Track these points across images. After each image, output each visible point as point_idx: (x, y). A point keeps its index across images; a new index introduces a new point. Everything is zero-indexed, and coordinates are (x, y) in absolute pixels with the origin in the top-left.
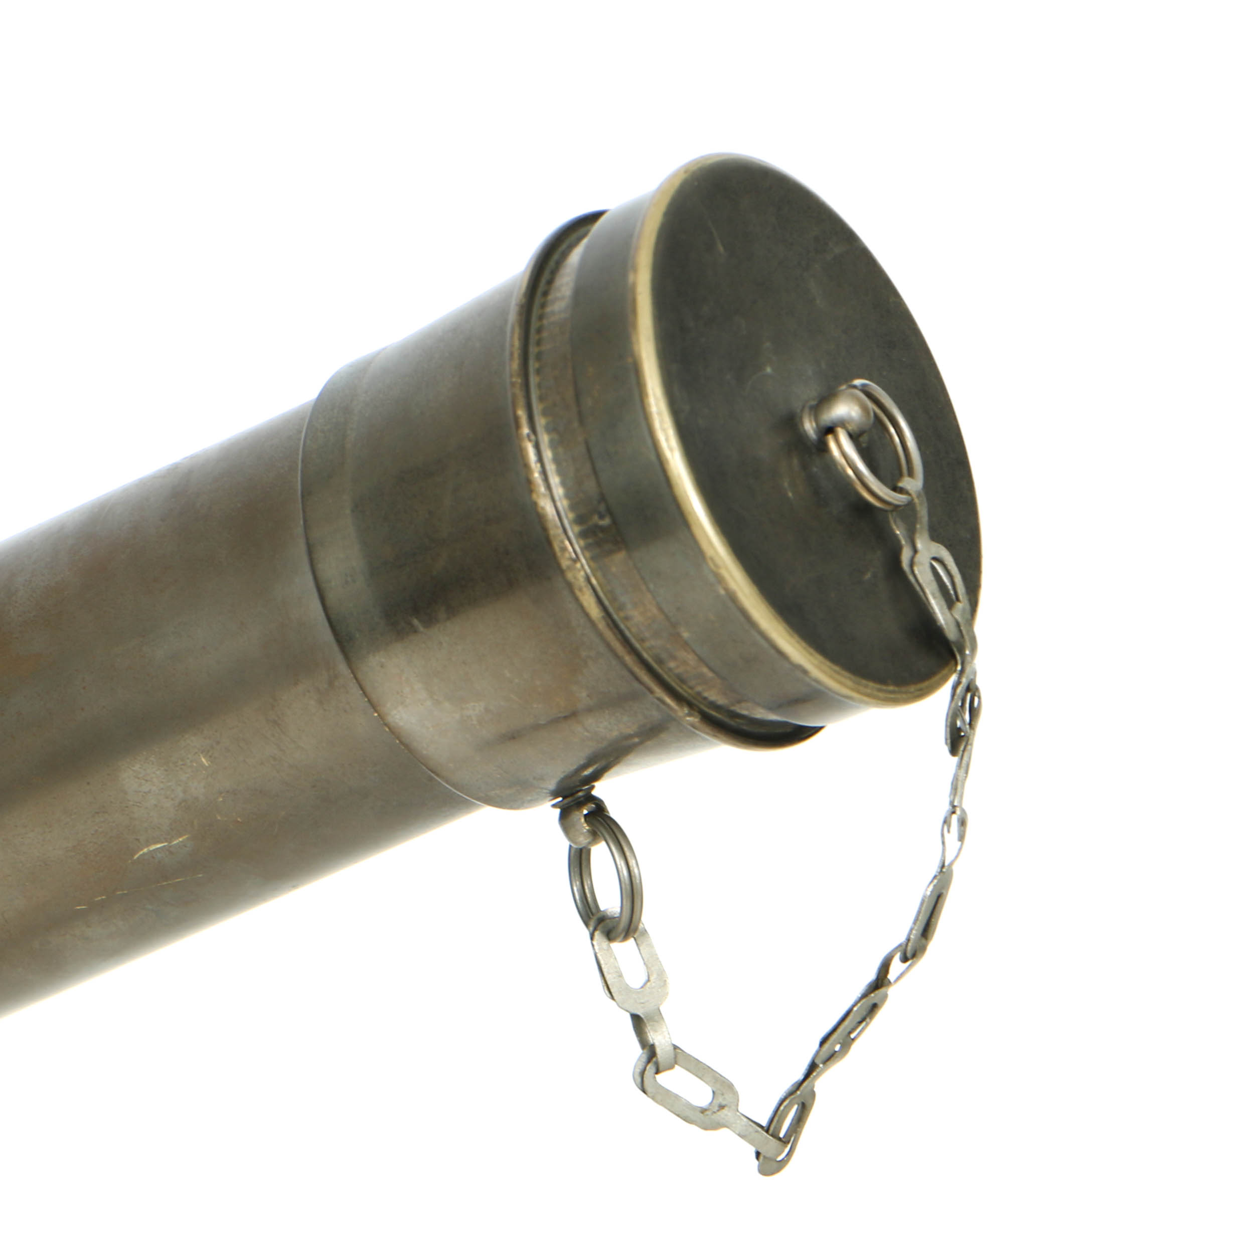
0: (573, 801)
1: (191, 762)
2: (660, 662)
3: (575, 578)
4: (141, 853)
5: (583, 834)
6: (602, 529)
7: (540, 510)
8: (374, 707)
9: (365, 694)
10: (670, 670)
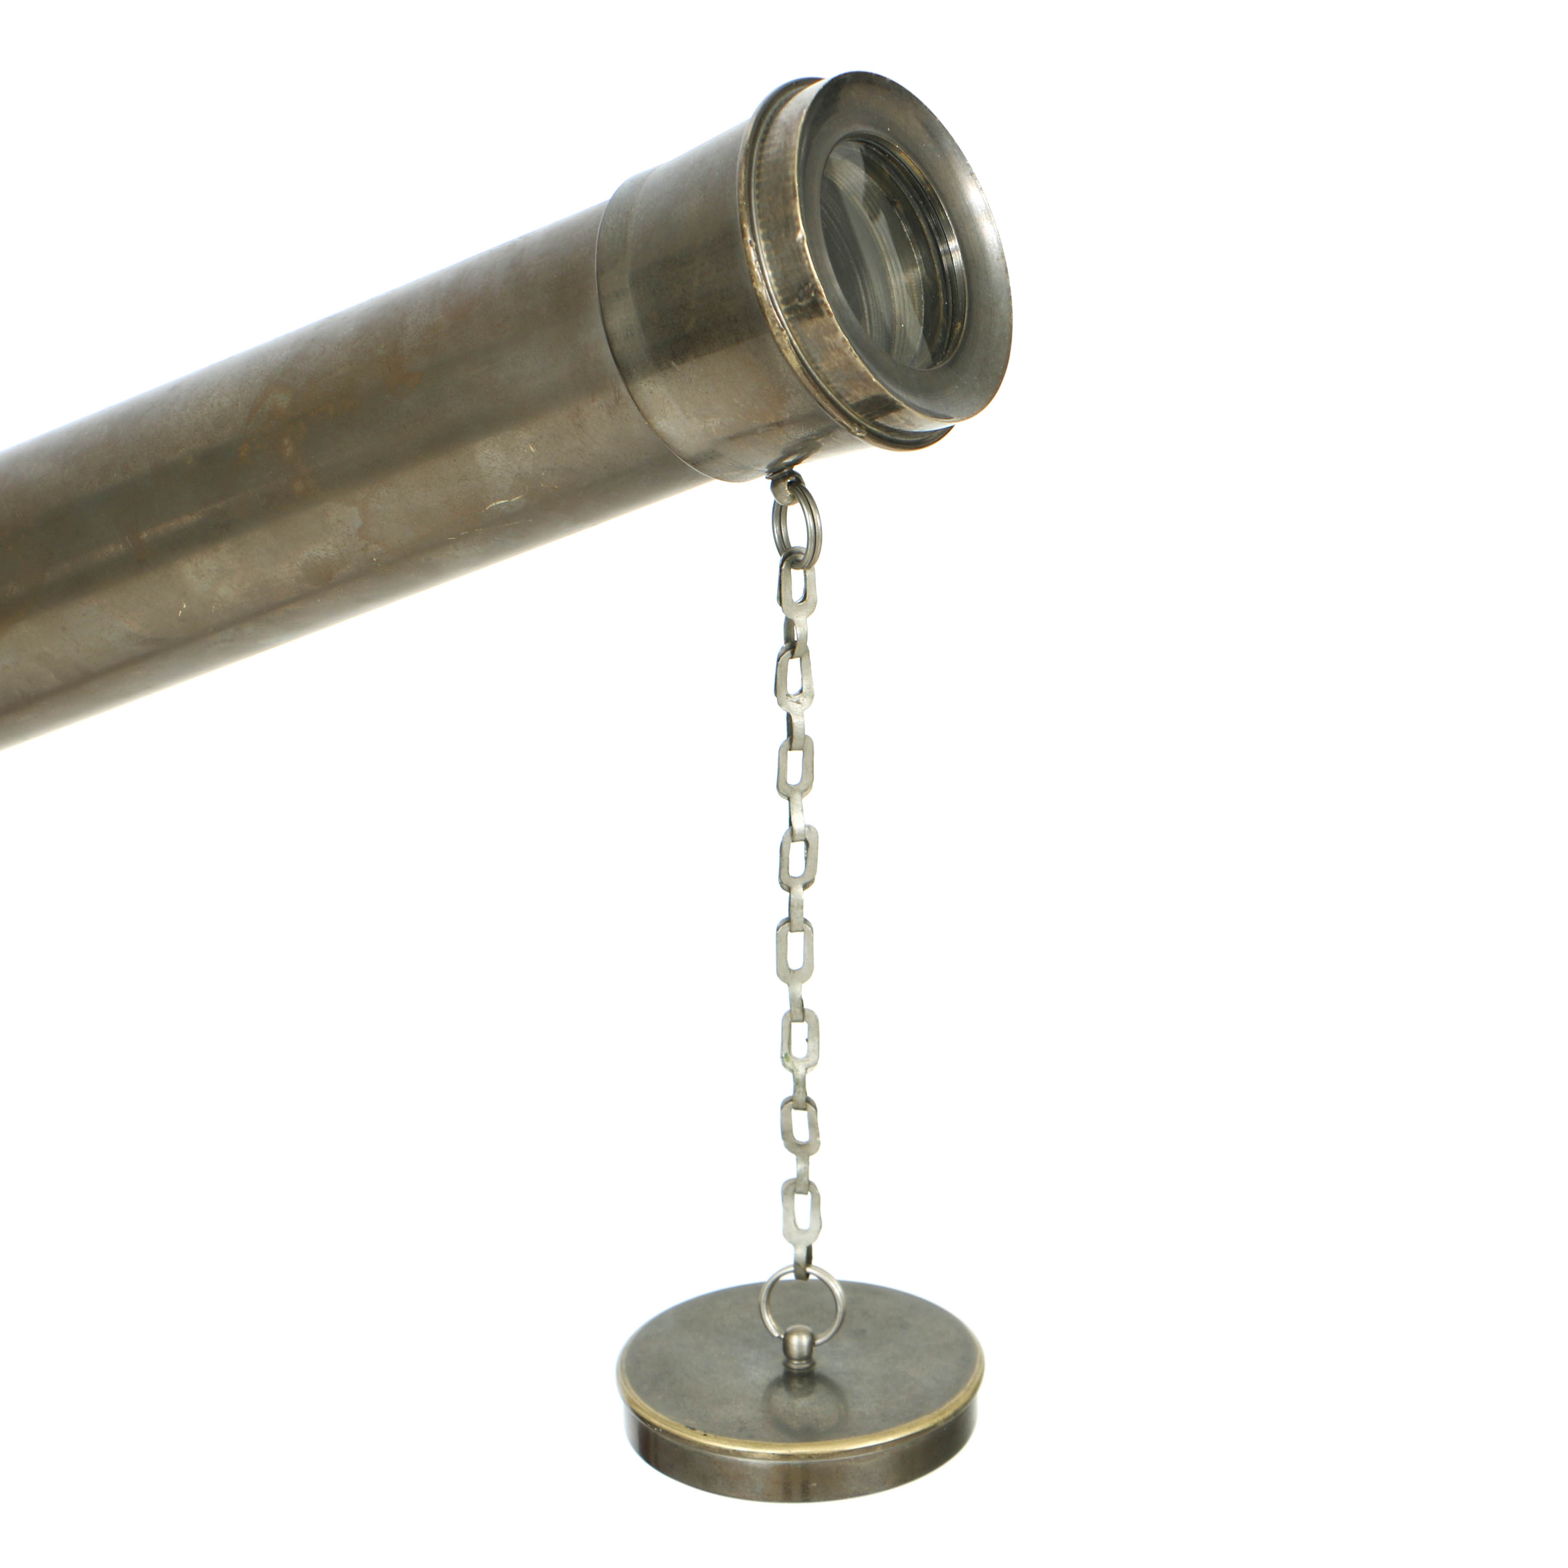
0: (780, 475)
1: (524, 449)
2: (840, 397)
3: (782, 341)
4: (491, 506)
5: (787, 497)
6: (800, 308)
7: (758, 294)
8: (646, 419)
9: (639, 409)
10: (847, 402)
